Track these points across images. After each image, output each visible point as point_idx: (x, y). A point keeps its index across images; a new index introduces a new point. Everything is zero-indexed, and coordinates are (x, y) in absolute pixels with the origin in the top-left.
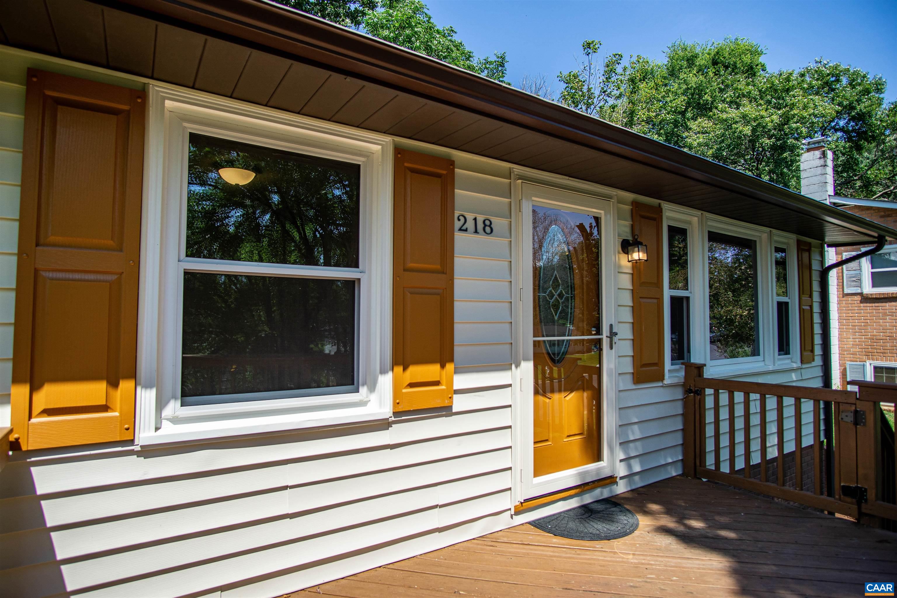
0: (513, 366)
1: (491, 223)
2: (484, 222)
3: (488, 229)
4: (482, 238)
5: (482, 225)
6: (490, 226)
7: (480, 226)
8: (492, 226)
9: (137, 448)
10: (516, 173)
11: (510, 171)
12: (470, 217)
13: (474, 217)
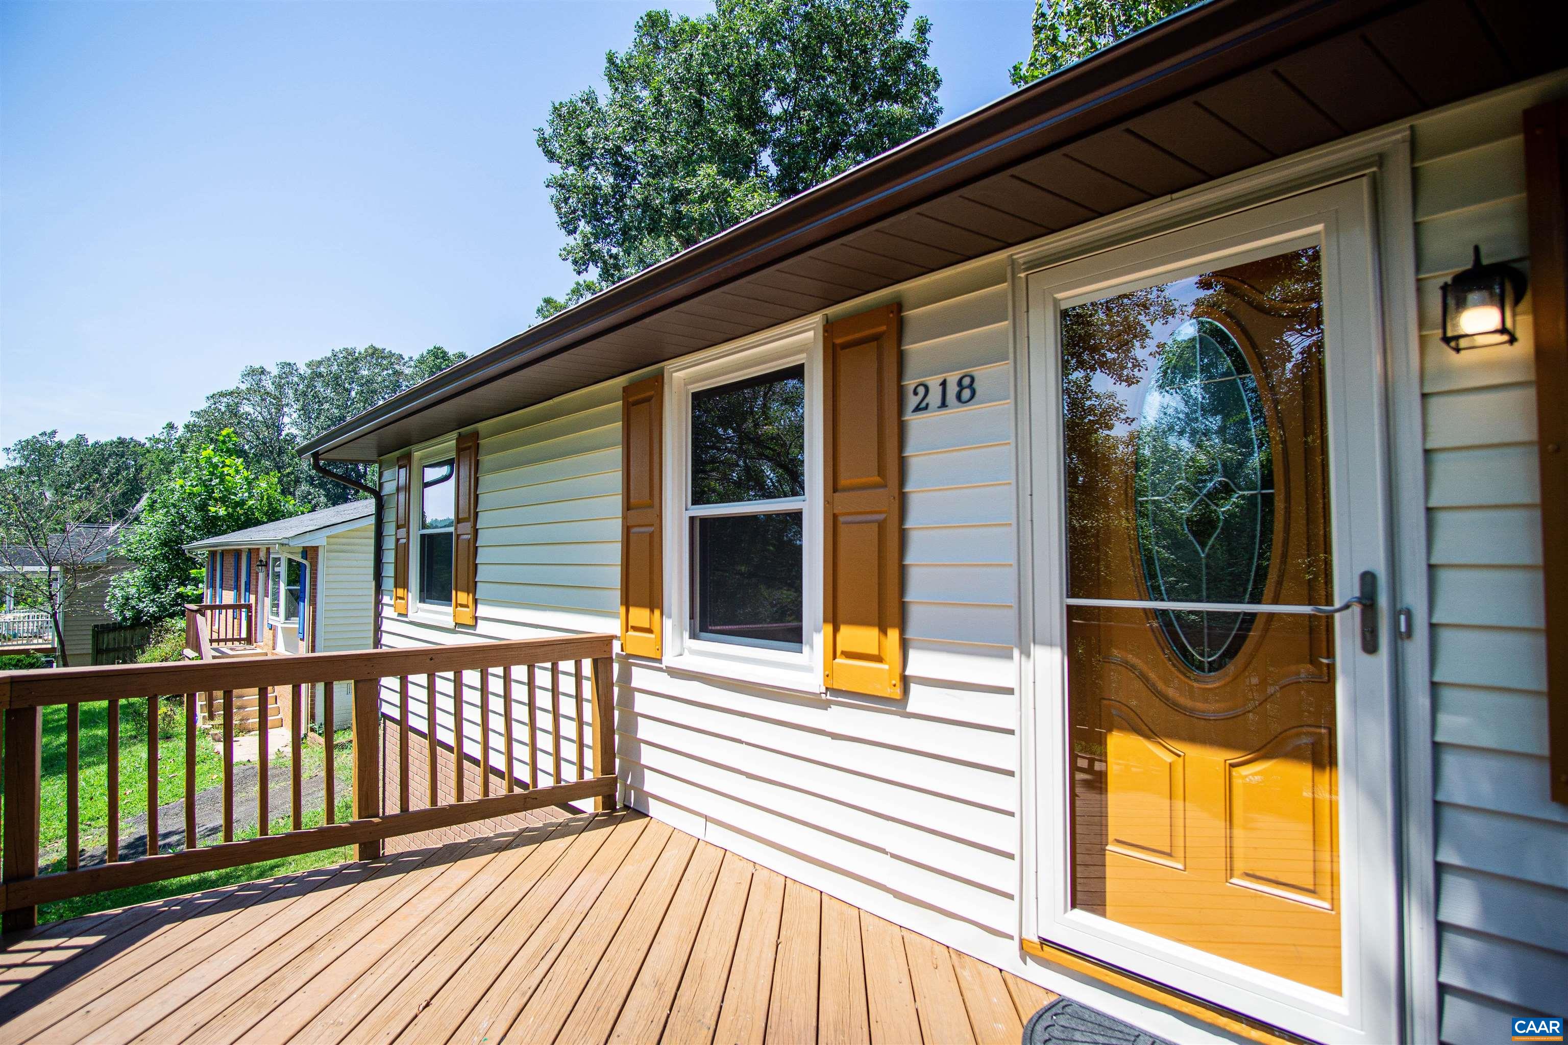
0: (1016, 653)
1: (973, 380)
2: (960, 383)
3: (966, 394)
4: (956, 412)
5: (957, 389)
6: (971, 386)
7: (952, 389)
8: (975, 385)
9: (663, 666)
10: (1021, 261)
11: (1012, 262)
12: (934, 383)
13: (941, 381)
